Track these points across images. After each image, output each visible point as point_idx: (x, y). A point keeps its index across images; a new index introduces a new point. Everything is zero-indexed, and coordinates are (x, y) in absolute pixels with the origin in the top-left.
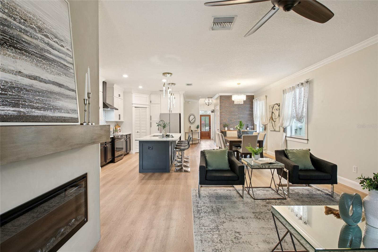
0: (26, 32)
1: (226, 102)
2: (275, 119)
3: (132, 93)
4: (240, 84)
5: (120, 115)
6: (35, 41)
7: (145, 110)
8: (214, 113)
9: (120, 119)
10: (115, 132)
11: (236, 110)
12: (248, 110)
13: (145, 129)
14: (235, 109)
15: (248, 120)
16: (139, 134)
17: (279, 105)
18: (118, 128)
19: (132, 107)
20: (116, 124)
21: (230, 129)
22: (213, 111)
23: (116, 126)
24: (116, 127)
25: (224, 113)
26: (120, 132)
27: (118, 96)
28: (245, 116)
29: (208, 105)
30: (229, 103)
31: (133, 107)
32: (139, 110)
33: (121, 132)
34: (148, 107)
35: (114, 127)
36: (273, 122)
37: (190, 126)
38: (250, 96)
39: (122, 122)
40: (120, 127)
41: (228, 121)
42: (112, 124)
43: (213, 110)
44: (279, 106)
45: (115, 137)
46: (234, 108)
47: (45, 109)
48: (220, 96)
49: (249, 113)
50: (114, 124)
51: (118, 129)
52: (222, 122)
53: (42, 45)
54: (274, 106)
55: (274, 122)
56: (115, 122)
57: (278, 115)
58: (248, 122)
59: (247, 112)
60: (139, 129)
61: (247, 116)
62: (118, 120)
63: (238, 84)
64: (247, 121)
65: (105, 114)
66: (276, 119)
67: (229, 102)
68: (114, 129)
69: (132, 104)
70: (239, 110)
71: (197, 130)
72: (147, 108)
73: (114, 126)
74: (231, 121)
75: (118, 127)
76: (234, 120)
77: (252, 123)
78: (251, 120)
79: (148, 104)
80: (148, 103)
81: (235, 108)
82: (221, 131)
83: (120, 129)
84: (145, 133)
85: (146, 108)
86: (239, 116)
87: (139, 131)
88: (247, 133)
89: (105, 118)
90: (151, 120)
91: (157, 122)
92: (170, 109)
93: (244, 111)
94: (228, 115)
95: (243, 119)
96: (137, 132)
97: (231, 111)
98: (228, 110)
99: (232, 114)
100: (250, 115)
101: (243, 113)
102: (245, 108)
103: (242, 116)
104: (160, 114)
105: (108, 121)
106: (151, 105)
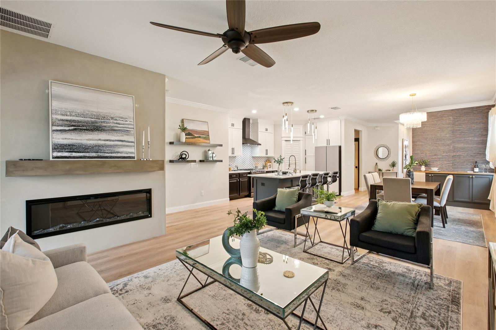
0: (104, 122)
3: (282, 126)
4: (415, 95)
6: (109, 124)
7: (298, 144)
10: (264, 168)
11: (447, 135)
13: (298, 165)
14: (446, 134)
15: (478, 153)
18: (268, 164)
19: (282, 140)
21: (432, 168)
23: (267, 161)
25: (422, 142)
26: (270, 167)
27: (264, 130)
28: (470, 146)
32: (290, 144)
34: (302, 139)
35: (264, 163)
37: (377, 163)
38: (486, 108)
40: (271, 162)
41: (430, 156)
45: (251, 172)
47: (111, 153)
51: (268, 166)
52: (417, 157)
53: (112, 125)
56: (266, 158)
58: (478, 158)
59: (476, 139)
62: (266, 155)
63: (412, 95)
64: (476, 156)
65: (251, 150)
68: (264, 164)
69: (282, 138)
70: (454, 136)
71: (391, 169)
72: (301, 141)
73: (264, 161)
74: (435, 155)
76: (444, 154)
79: (302, 136)
81: (446, 133)
83: (270, 165)
85: (300, 140)
86: (456, 146)
88: (469, 177)
89: (250, 154)
90: (306, 155)
91: (313, 157)
92: (328, 141)
93: (467, 136)
94: (429, 145)
95: (465, 152)
96: (288, 169)
97: (435, 138)
98: (429, 136)
99: (439, 143)
100: (482, 144)
101: (464, 141)
102: (470, 131)
103: (462, 146)
104: (315, 147)
105: (255, 157)
106: (306, 137)
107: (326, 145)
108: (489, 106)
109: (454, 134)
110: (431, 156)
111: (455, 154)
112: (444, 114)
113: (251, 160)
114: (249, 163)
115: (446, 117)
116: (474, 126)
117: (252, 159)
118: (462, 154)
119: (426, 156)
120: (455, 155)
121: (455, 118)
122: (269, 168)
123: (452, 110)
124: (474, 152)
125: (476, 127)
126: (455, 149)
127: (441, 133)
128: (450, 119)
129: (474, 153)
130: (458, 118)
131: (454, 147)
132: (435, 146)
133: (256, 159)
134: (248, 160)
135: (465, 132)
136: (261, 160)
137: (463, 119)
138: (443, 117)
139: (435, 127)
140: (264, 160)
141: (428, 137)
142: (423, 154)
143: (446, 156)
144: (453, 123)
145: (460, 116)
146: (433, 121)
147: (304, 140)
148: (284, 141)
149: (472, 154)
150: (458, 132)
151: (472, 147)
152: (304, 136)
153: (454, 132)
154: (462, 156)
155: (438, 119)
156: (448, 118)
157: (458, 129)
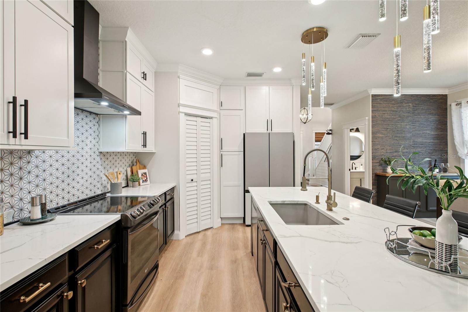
1: (387, 109)
3: (179, 77)
5: (145, 134)
7: (208, 125)
8: (331, 135)
9: (145, 145)
10: (130, 183)
11: (408, 127)
12: (433, 127)
13: (209, 171)
15: (434, 150)
16: (195, 184)
18: (140, 172)
19: (179, 112)
20: (135, 160)
22: (331, 132)
23: (135, 164)
24: (134, 168)
25: (382, 134)
26: (146, 181)
27: (140, 76)
29: (305, 123)
30: (393, 111)
31: (180, 114)
32: (195, 123)
33: (148, 182)
34: (216, 116)
35: (129, 170)
39: (152, 154)
40: (144, 167)
41: (390, 153)
42: (123, 161)
43: (330, 130)
45: (127, 216)
46: (402, 124)
48: (372, 95)
49: (436, 133)
50: (127, 160)
51: (140, 176)
52: (377, 154)
56: (132, 155)
58: (434, 155)
59: (433, 133)
60: (195, 172)
61: (432, 141)
62: (139, 149)
65: (95, 129)
67: (393, 109)
68: (129, 173)
69: (179, 106)
70: (413, 128)
72: (214, 119)
73: (127, 165)
74: (396, 152)
75: (140, 169)
76: (405, 151)
78: (441, 150)
79: (215, 109)
80: (215, 106)
81: (405, 124)
82: (374, 175)
83: (145, 173)
84: (209, 182)
85: (211, 118)
86: (416, 140)
87: (194, 177)
89: (94, 142)
90: (223, 150)
91: (237, 153)
92: (269, 124)
93: (425, 129)
94: (390, 139)
95: (424, 148)
96: (190, 181)
97: (395, 129)
99: (399, 136)
100: (437, 139)
101: (423, 135)
102: (428, 123)
103: (421, 141)
104: (244, 134)
105: (107, 152)
106: (222, 112)
107: (266, 131)
108: (442, 95)
109: (414, 126)
110: (392, 153)
111: (414, 151)
112: (404, 99)
113: (94, 162)
114: (90, 173)
115: (406, 103)
116: (431, 118)
117: (98, 159)
118: (421, 150)
119: (387, 153)
121: (415, 105)
122: (143, 181)
123: (412, 95)
124: (431, 149)
125: (432, 118)
126: (414, 145)
127: (401, 123)
128: (410, 106)
129: (431, 150)
130: (417, 105)
131: (413, 141)
132: (396, 139)
133: (110, 158)
134: (87, 163)
135: (423, 124)
136: (121, 163)
137: (422, 108)
138: (404, 103)
139: (396, 115)
140: (127, 161)
141: (389, 127)
142: (383, 151)
143: (407, 152)
144: (412, 112)
145: (419, 104)
147: (218, 117)
148: (184, 114)
149: (429, 151)
150: (417, 123)
151: (429, 143)
152: (219, 110)
153: (414, 123)
154: (421, 152)
155: (397, 105)
156: (408, 105)
157: (417, 119)
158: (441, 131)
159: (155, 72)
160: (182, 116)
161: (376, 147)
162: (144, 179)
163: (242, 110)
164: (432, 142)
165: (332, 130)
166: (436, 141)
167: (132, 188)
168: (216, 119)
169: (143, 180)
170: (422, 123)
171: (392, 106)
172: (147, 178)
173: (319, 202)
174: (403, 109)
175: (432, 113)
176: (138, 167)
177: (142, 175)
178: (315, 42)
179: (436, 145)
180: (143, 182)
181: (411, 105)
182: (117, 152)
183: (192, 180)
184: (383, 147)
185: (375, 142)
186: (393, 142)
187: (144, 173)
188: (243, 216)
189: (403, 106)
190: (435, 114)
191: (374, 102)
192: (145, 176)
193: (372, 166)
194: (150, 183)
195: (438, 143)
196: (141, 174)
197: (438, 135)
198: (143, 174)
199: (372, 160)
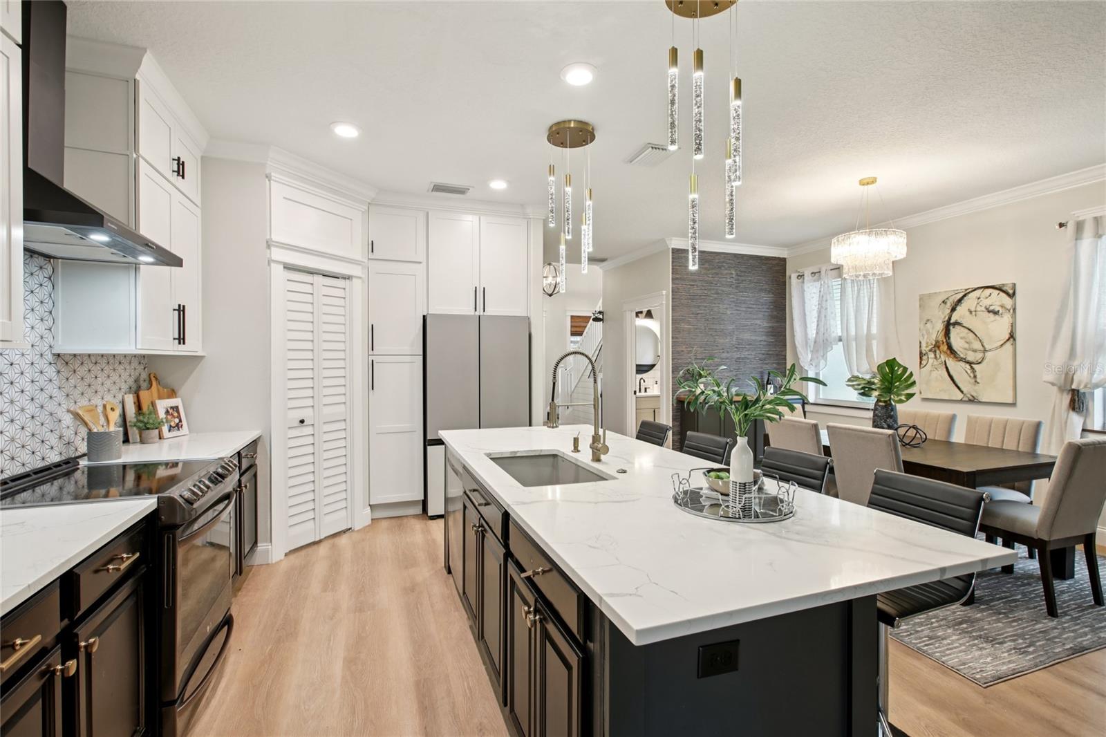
2: (970, 353)
3: (268, 177)
4: (874, 181)
5: (181, 310)
7: (340, 293)
8: (601, 322)
9: (181, 339)
10: (134, 433)
11: (729, 312)
12: (767, 314)
13: (342, 399)
14: (727, 309)
15: (767, 354)
16: (309, 430)
17: (1011, 292)
18: (162, 406)
19: (270, 261)
20: (144, 376)
22: (601, 317)
23: (144, 385)
24: (144, 395)
25: (689, 323)
26: (178, 426)
27: (168, 168)
28: (758, 338)
29: (550, 295)
31: (273, 265)
32: (308, 288)
33: (185, 429)
34: (359, 274)
35: (130, 400)
36: (957, 368)
38: (776, 262)
39: (195, 360)
40: (172, 393)
42: (115, 377)
43: (600, 313)
44: (1012, 296)
45: (173, 501)
46: (721, 306)
48: (673, 249)
49: (770, 325)
50: (125, 375)
51: (162, 415)
52: (680, 361)
54: (965, 296)
55: (962, 364)
56: (135, 364)
57: (1007, 336)
58: (767, 364)
59: (766, 325)
60: (309, 402)
61: (764, 338)
62: (165, 345)
63: (863, 183)
64: (765, 360)
66: (985, 351)
67: (707, 279)
68: (131, 409)
69: (269, 247)
70: (737, 315)
72: (354, 280)
73: (125, 387)
75: (160, 398)
76: (724, 355)
77: (778, 364)
78: (777, 355)
80: (357, 252)
81: (725, 306)
82: (675, 401)
83: (176, 408)
84: (342, 425)
85: (347, 278)
86: (741, 337)
87: (306, 414)
89: (41, 328)
90: (375, 352)
91: (408, 359)
92: (480, 296)
93: (755, 317)
94: (701, 333)
95: (752, 351)
96: (297, 423)
97: (710, 315)
98: (701, 310)
99: (716, 329)
100: (773, 336)
101: (751, 327)
102: (758, 307)
103: (749, 338)
104: (424, 316)
105: (75, 355)
106: (372, 264)
107: (472, 312)
108: (779, 258)
109: (737, 310)
111: (738, 356)
112: (723, 261)
113: (42, 381)
114: (31, 409)
115: (726, 269)
116: (763, 297)
117: (51, 372)
118: (749, 355)
120: (739, 358)
121: (739, 273)
122: (171, 429)
123: (735, 255)
124: (763, 352)
125: (765, 298)
126: (739, 345)
127: (719, 304)
128: (732, 274)
129: (763, 354)
130: (743, 274)
131: (737, 339)
132: (711, 335)
133: (82, 371)
134: (23, 382)
135: (752, 308)
136: (108, 383)
137: (750, 279)
138: (723, 268)
139: (710, 289)
140: (124, 378)
141: (700, 312)
143: (727, 359)
144: (736, 285)
145: (746, 272)
146: (706, 274)
147: (364, 276)
148: (282, 267)
149: (761, 356)
150: (744, 305)
151: (760, 341)
152: (366, 261)
153: (738, 306)
154: (748, 359)
155: (714, 271)
156: (729, 272)
157: (743, 298)
158: (777, 322)
159: (202, 158)
160: (277, 270)
161: (679, 349)
162: (173, 424)
163: (420, 263)
164: (765, 341)
165: (603, 313)
166: (771, 339)
167: (139, 446)
168: (360, 281)
169: (171, 426)
170: (751, 306)
171: (705, 272)
172: (180, 421)
173: (579, 449)
174: (721, 279)
175: (765, 290)
176: (155, 395)
177: (167, 412)
178: (572, 146)
179: (770, 345)
180: (169, 431)
181: (733, 272)
182: (98, 355)
183: (302, 422)
184: (691, 349)
185: (677, 338)
186: (706, 340)
187: (172, 408)
188: (423, 498)
189: (722, 274)
190: (769, 291)
191: (675, 264)
192: (176, 414)
193: (673, 385)
194: (190, 432)
195: (772, 342)
196: (164, 411)
197: (773, 327)
198: (171, 411)
199: (673, 372)
